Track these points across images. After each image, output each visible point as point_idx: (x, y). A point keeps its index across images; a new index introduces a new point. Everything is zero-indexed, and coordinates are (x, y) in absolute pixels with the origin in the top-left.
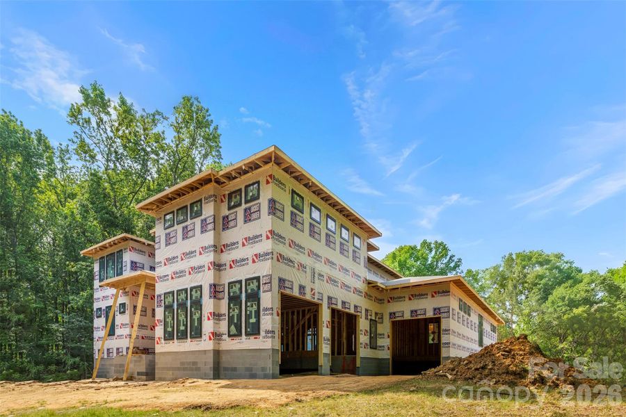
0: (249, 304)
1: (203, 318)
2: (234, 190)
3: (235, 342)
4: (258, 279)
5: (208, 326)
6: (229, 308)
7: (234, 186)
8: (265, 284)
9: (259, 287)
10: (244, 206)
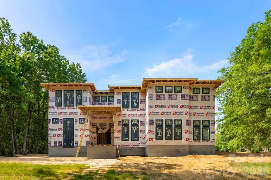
0: (204, 129)
1: (182, 132)
2: (196, 87)
3: (196, 142)
4: (209, 121)
5: (185, 136)
6: (194, 130)
7: (196, 86)
8: (212, 123)
9: (209, 124)
10: (201, 94)
